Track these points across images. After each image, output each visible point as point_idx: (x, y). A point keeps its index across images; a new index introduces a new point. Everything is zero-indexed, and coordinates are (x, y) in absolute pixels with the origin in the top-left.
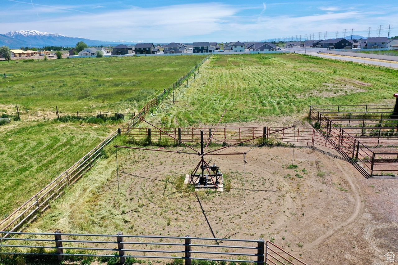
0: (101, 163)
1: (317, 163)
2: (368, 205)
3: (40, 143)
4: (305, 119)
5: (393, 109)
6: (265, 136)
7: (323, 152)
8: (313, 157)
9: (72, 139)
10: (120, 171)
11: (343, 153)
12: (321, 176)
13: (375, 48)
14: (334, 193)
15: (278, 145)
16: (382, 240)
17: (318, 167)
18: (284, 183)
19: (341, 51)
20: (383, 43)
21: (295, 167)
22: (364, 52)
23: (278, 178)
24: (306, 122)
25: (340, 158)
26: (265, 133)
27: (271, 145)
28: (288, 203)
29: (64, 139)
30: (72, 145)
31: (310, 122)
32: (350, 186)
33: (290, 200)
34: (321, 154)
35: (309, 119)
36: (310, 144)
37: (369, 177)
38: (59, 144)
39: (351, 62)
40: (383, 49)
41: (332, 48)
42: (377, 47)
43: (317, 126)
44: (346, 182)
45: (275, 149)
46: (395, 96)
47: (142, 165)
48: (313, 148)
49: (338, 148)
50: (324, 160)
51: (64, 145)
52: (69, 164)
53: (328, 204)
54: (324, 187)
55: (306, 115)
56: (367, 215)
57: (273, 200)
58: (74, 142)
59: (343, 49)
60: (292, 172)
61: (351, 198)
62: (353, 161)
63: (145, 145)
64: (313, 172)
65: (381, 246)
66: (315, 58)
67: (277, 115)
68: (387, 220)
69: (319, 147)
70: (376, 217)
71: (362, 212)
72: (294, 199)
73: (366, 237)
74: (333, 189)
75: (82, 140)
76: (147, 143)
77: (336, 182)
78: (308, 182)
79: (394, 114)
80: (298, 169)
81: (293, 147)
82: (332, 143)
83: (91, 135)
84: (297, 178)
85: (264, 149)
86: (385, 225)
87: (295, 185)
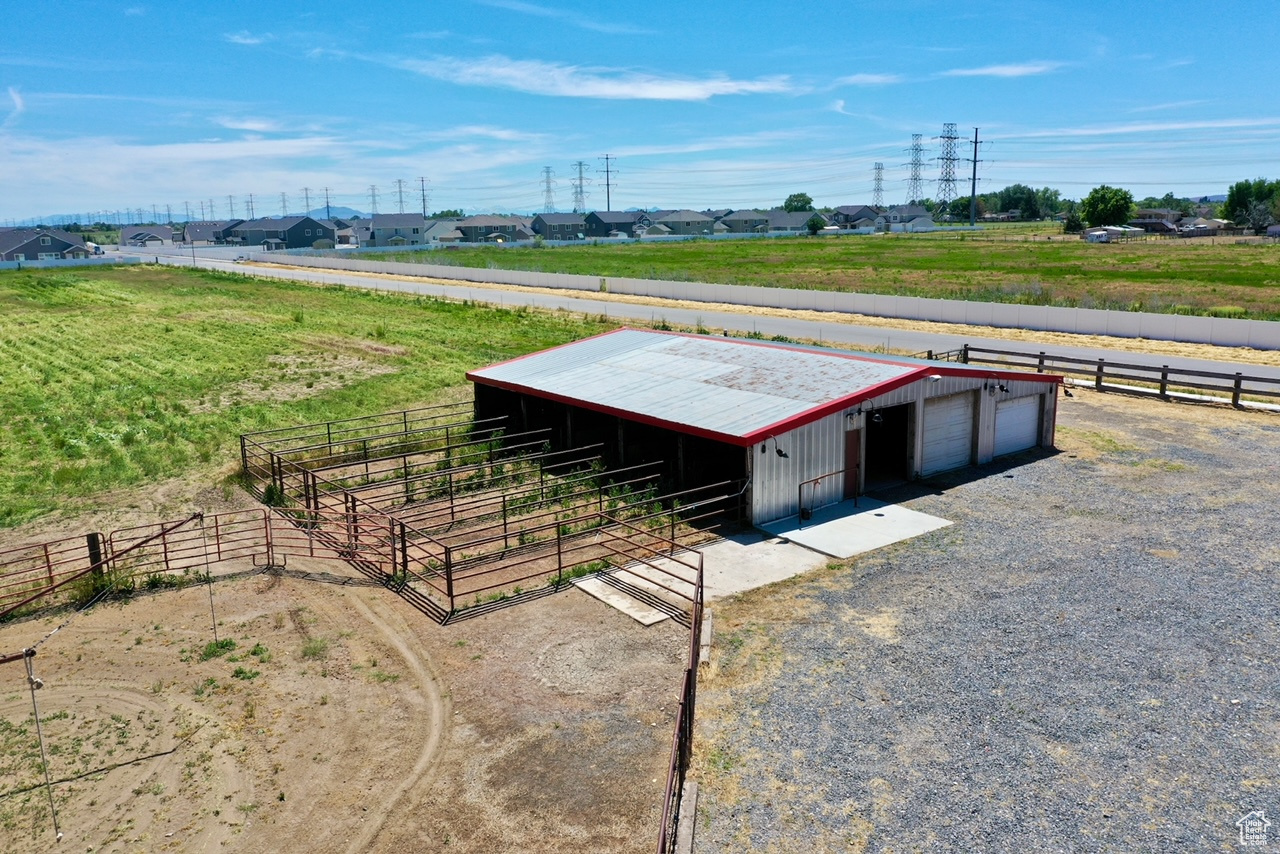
1: (295, 614)
2: (460, 702)
4: (229, 480)
5: (471, 415)
6: (96, 569)
7: (306, 575)
8: (280, 601)
11: (365, 566)
12: (313, 653)
13: (396, 244)
14: (362, 696)
15: (154, 585)
16: (513, 789)
17: (301, 628)
18: (197, 713)
19: (306, 254)
20: (416, 231)
21: (226, 645)
22: (370, 257)
23: (173, 699)
24: (236, 488)
25: (361, 583)
26: (95, 556)
27: (125, 594)
28: (226, 777)
31: (249, 488)
32: (402, 662)
33: (230, 763)
34: (301, 585)
35: (245, 476)
36: (263, 561)
37: (446, 618)
39: (341, 288)
40: (417, 247)
41: (278, 246)
42: (402, 243)
43: (273, 498)
44: (391, 653)
45: (145, 601)
46: (469, 377)
48: (274, 571)
49: (348, 554)
50: (315, 601)
53: (353, 736)
54: (332, 686)
55: (231, 465)
56: (464, 733)
57: (169, 784)
59: (310, 249)
60: (220, 669)
61: (412, 697)
62: (396, 582)
64: (287, 647)
65: (512, 806)
66: (228, 279)
67: (132, 481)
68: (513, 727)
69: (293, 564)
70: (486, 732)
71: (448, 727)
72: (242, 757)
73: (470, 797)
74: (357, 686)
77: (361, 659)
78: (279, 684)
79: (476, 427)
80: (237, 653)
81: (208, 580)
82: (329, 541)
84: (239, 684)
85: (104, 615)
86: (510, 745)
87: (237, 710)
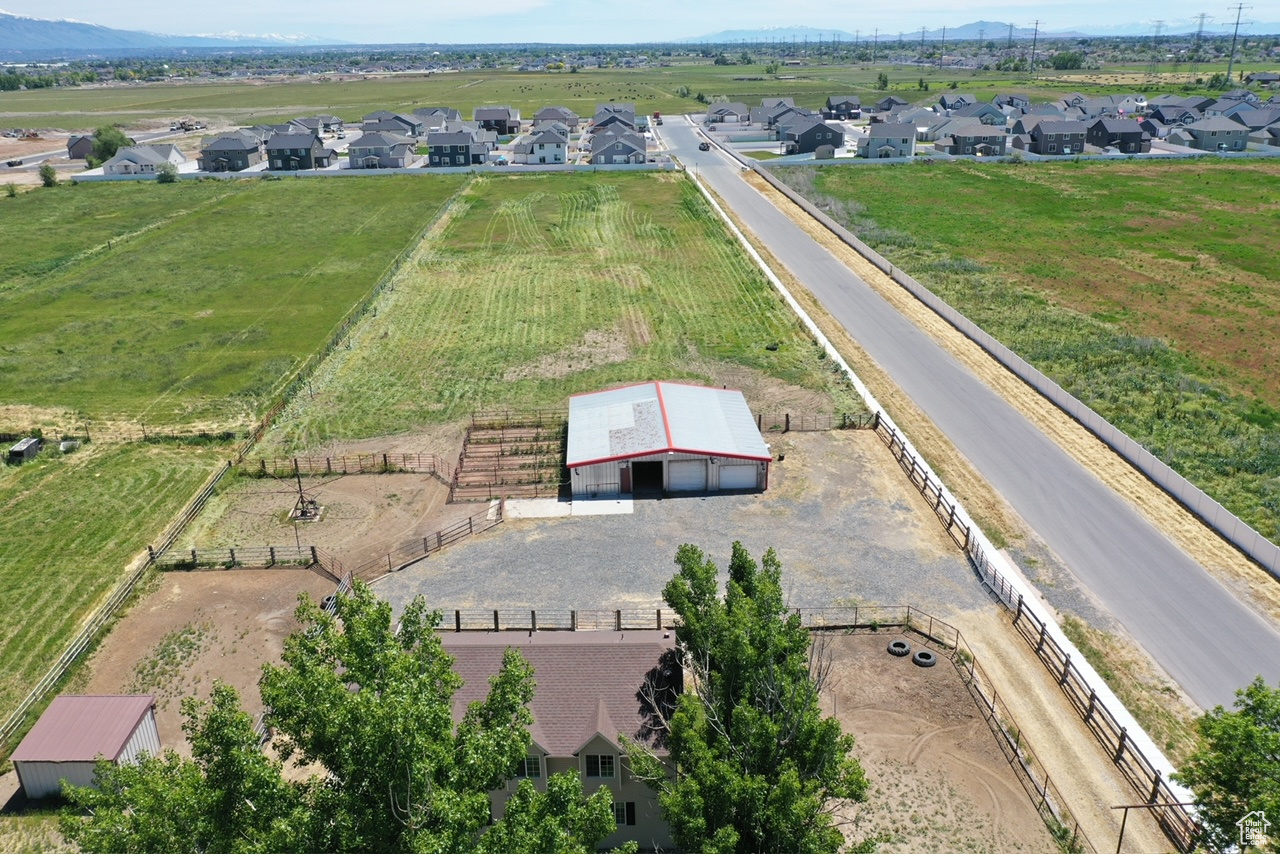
0: (213, 501)
1: (421, 489)
3: (138, 480)
7: (439, 478)
8: (423, 484)
9: (174, 471)
10: (232, 509)
12: (410, 503)
14: (404, 518)
15: (401, 471)
17: (416, 495)
18: (372, 511)
21: (395, 496)
24: (464, 434)
25: (447, 484)
27: (393, 472)
29: (164, 473)
30: (177, 481)
31: (467, 434)
32: (424, 511)
37: (450, 502)
38: (162, 479)
44: (426, 509)
45: (394, 476)
47: (253, 500)
51: (168, 481)
52: (181, 504)
54: (402, 513)
58: (177, 477)
60: (388, 501)
62: (454, 487)
63: (260, 477)
64: (407, 500)
69: (441, 471)
74: (406, 515)
75: (187, 473)
76: (261, 475)
77: (417, 508)
78: (393, 509)
81: (413, 472)
83: (196, 465)
84: (386, 508)
87: (379, 513)
